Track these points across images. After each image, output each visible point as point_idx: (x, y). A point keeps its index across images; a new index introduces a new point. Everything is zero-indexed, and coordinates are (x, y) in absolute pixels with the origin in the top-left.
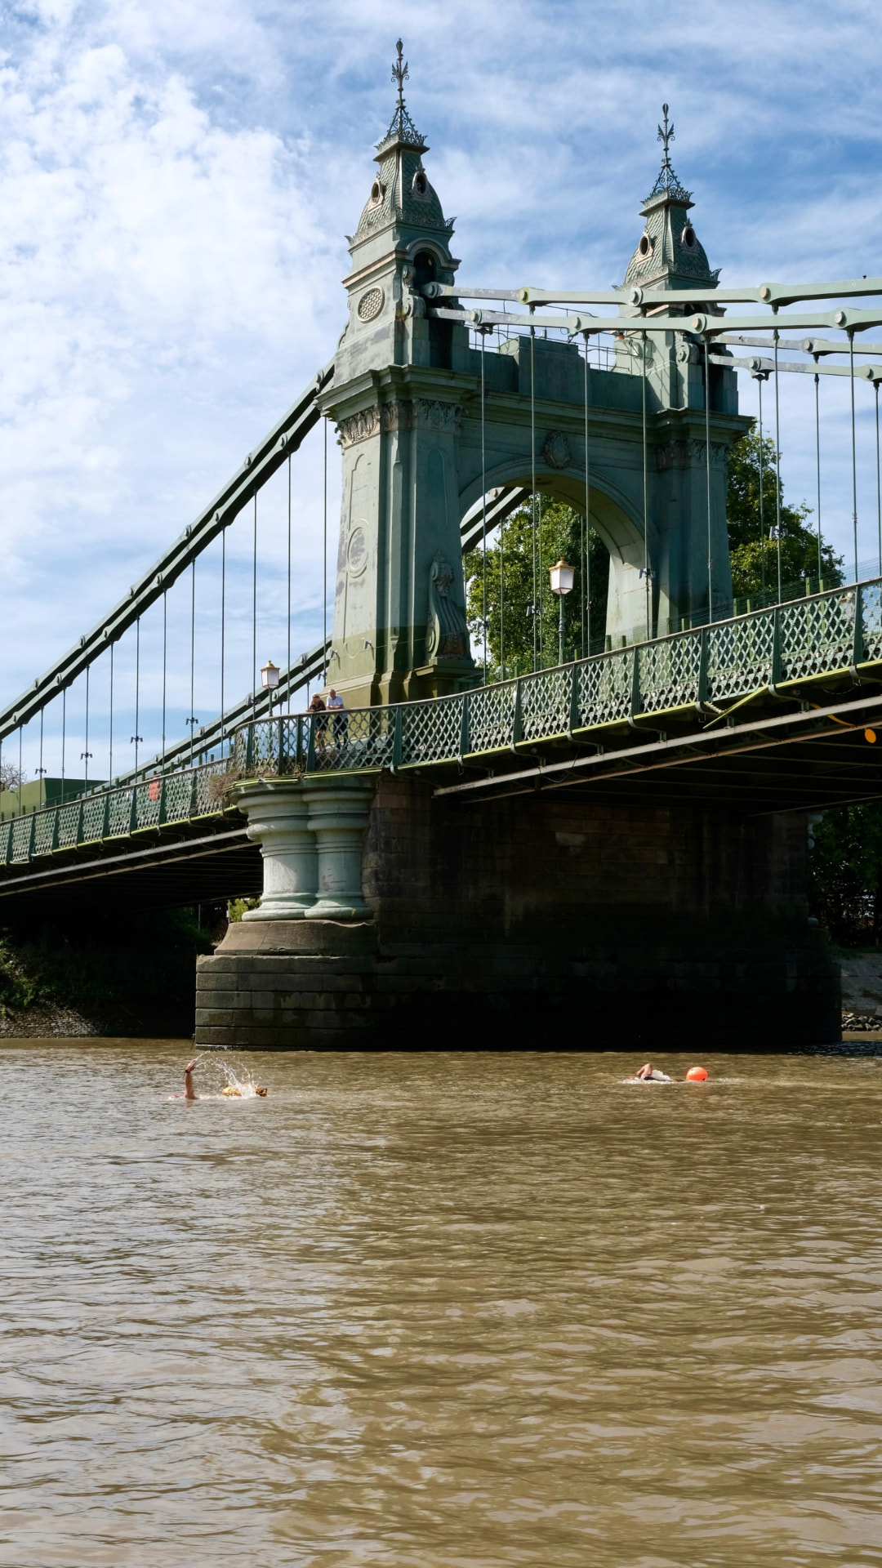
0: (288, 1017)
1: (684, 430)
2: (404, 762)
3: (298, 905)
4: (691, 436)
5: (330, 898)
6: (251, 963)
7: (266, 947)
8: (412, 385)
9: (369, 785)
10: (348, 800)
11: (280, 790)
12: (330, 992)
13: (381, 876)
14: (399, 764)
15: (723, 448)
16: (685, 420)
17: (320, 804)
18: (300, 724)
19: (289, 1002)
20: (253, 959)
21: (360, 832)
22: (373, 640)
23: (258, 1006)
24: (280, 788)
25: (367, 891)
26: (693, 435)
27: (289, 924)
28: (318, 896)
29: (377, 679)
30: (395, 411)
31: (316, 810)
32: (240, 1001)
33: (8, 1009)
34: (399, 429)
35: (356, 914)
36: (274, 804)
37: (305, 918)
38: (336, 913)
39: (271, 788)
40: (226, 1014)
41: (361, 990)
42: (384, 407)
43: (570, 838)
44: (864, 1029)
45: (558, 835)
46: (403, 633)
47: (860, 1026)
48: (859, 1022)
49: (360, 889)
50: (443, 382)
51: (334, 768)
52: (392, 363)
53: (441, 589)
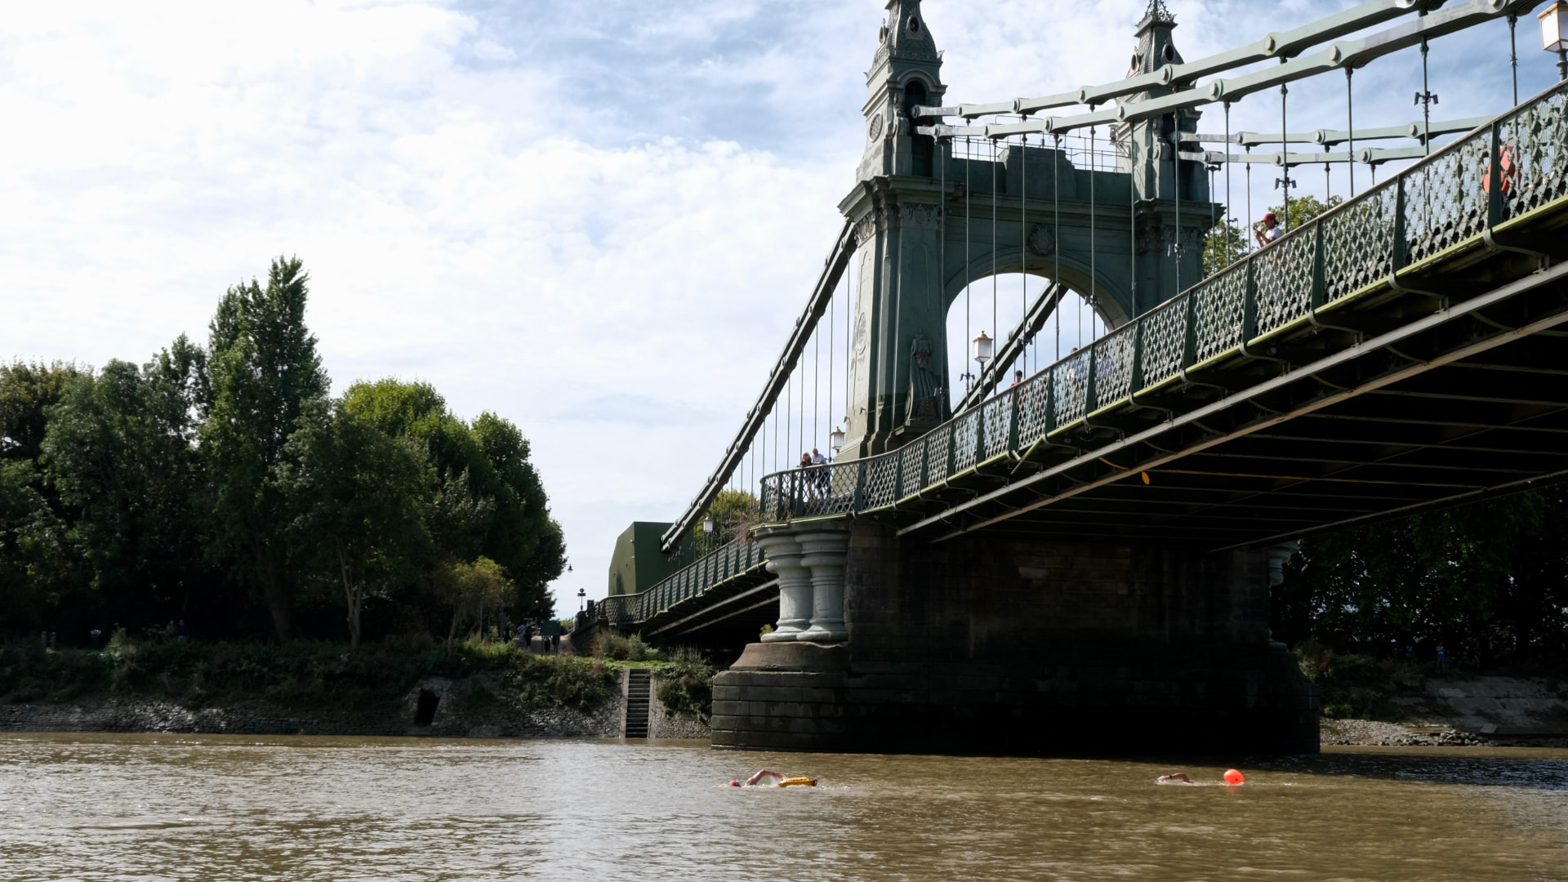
0: (776, 723)
1: (1158, 218)
2: (864, 508)
3: (795, 629)
4: (1164, 223)
5: (818, 623)
6: (750, 676)
7: (764, 664)
8: (898, 191)
9: (843, 528)
10: (829, 541)
11: (778, 533)
12: (809, 703)
13: (853, 605)
14: (860, 510)
15: (1195, 233)
16: (1156, 209)
17: (810, 543)
18: (793, 479)
19: (777, 711)
20: (751, 674)
21: (841, 567)
22: (866, 406)
23: (754, 714)
24: (776, 531)
25: (846, 618)
26: (1165, 222)
27: (781, 646)
28: (811, 621)
29: (867, 438)
30: (885, 213)
31: (807, 549)
32: (741, 708)
33: (703, 715)
34: (888, 229)
35: (832, 636)
36: (778, 545)
37: (797, 640)
38: (818, 636)
39: (771, 531)
40: (732, 720)
41: (833, 700)
42: (878, 210)
43: (1032, 572)
44: (1463, 744)
45: (1022, 570)
46: (887, 399)
47: (1459, 741)
48: (1459, 738)
49: (842, 616)
50: (923, 187)
51: (816, 515)
52: (881, 174)
53: (919, 362)
